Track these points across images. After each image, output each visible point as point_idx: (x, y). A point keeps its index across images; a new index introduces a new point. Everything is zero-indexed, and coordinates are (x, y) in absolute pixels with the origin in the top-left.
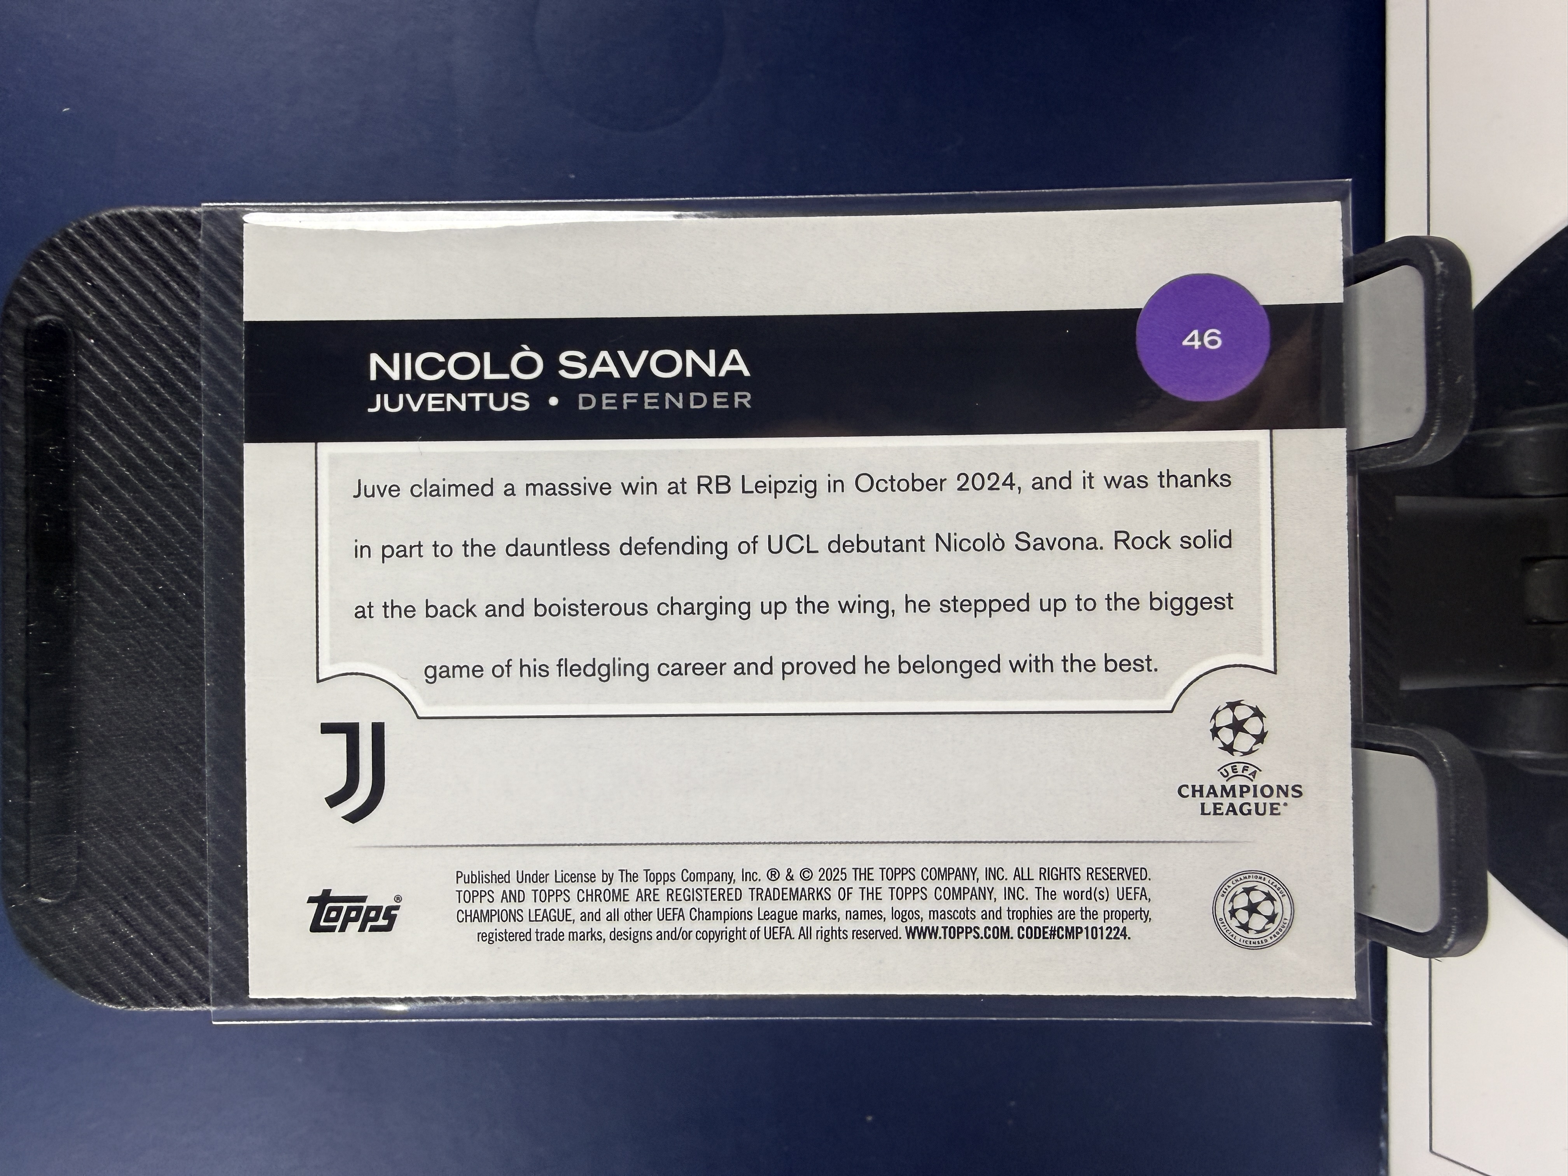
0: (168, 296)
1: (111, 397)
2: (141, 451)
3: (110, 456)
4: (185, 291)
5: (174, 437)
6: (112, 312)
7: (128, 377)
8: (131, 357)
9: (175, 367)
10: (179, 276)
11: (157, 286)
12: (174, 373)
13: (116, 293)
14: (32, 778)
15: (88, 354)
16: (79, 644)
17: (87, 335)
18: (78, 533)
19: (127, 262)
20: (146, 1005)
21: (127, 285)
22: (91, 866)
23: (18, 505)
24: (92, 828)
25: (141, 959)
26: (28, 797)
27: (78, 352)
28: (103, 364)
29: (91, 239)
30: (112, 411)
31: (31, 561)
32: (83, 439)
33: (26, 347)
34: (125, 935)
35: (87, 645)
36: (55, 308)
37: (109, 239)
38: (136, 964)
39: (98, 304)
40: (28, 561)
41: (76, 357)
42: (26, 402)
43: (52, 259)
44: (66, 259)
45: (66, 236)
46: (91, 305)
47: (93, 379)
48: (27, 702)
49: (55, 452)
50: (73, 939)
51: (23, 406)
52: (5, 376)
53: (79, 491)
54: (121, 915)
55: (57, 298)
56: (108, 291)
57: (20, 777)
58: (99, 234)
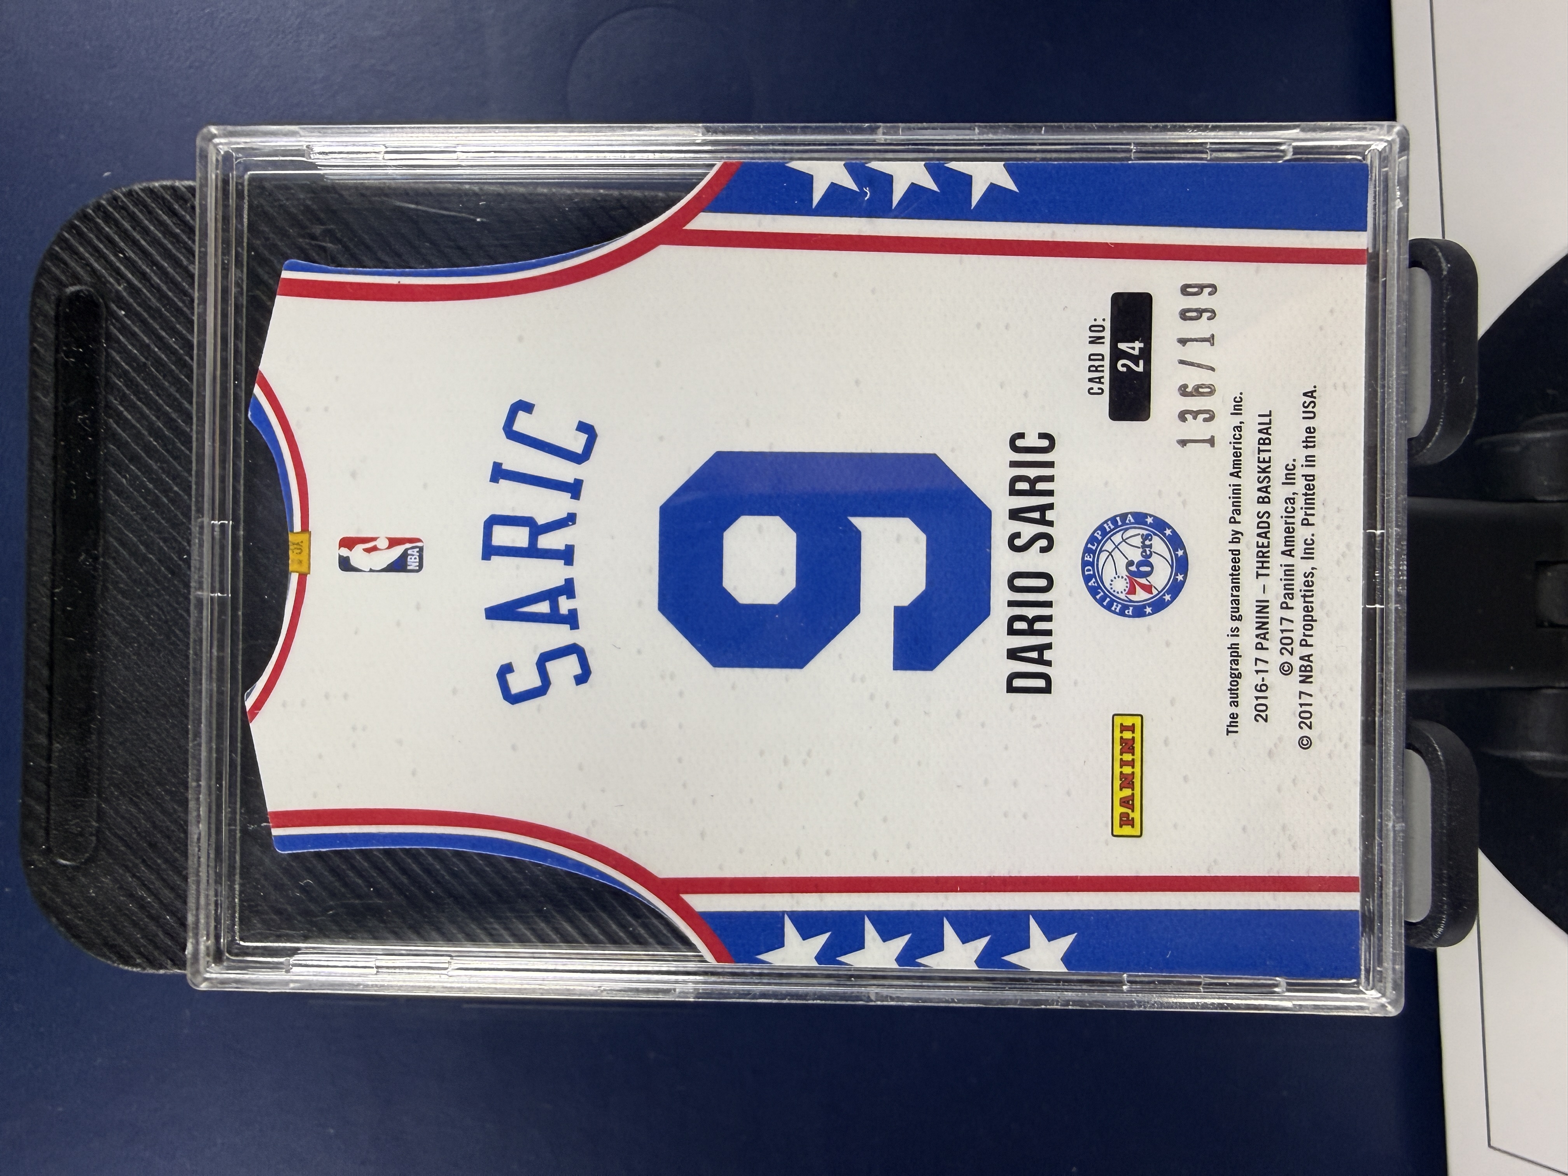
1: (141, 368)
2: (170, 422)
3: (138, 426)
6: (144, 286)
7: (157, 348)
8: (162, 328)
11: (188, 259)
14: (54, 742)
15: (118, 325)
16: (102, 609)
17: (117, 307)
18: (105, 500)
19: (160, 235)
20: (161, 967)
21: (159, 258)
22: (110, 829)
23: (45, 471)
24: (112, 793)
25: (158, 922)
26: (49, 759)
27: (109, 322)
28: (134, 334)
29: (123, 211)
30: (142, 382)
31: (58, 528)
32: (110, 408)
33: (57, 317)
34: (142, 898)
35: (112, 612)
36: (87, 278)
37: (141, 211)
38: (153, 927)
39: (130, 276)
40: (54, 527)
41: (107, 328)
42: (57, 370)
43: (85, 230)
44: (99, 230)
45: (98, 207)
46: (123, 277)
47: (123, 351)
48: (51, 666)
49: (83, 420)
50: (91, 901)
51: (53, 374)
52: (35, 345)
53: (106, 460)
54: (138, 878)
55: (89, 268)
56: (140, 262)
57: (43, 740)
58: (131, 207)
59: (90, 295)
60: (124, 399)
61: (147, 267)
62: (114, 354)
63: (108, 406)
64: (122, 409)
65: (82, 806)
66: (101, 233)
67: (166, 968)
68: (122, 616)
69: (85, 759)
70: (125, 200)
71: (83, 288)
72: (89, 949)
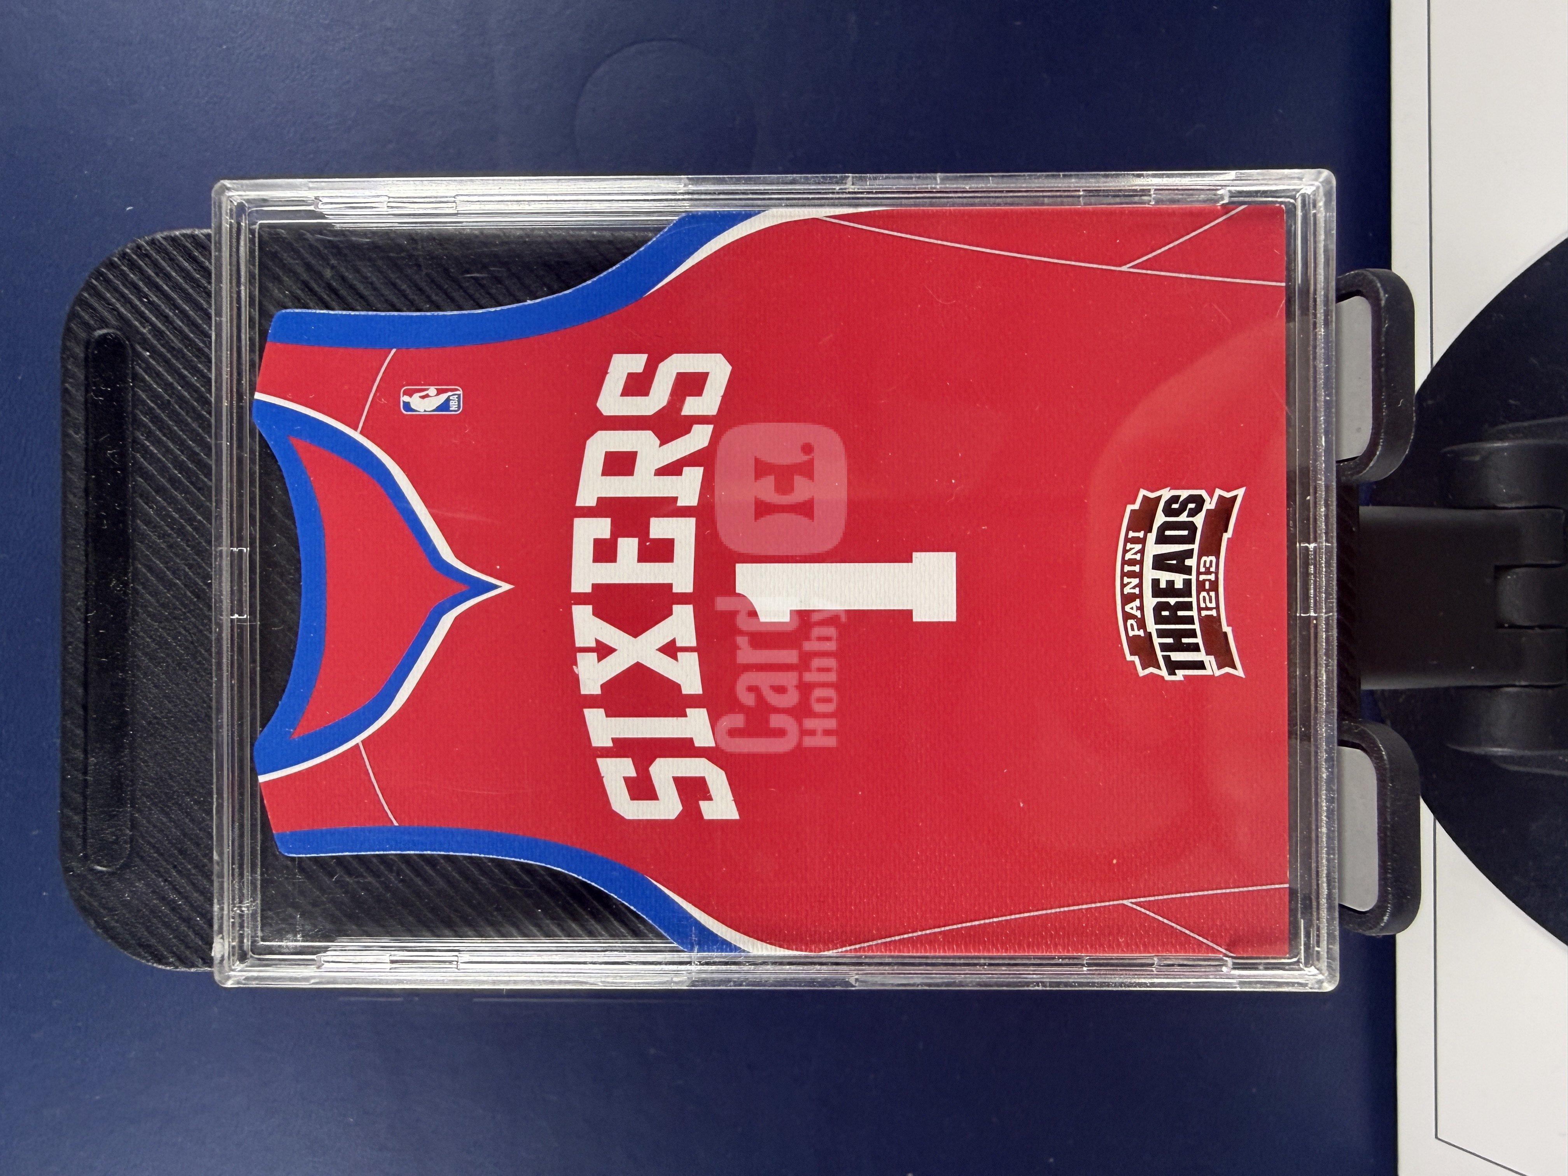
1: (165, 406)
3: (164, 459)
6: (167, 328)
7: (180, 386)
8: (185, 368)
13: (170, 309)
14: (89, 756)
15: (143, 365)
16: (133, 633)
17: (143, 348)
18: (134, 530)
19: (181, 280)
20: (193, 966)
21: (180, 302)
22: (143, 837)
23: (78, 504)
24: (144, 803)
25: (189, 923)
26: (85, 773)
27: (135, 363)
28: (158, 374)
29: (147, 259)
30: (166, 419)
31: (90, 556)
32: (139, 443)
33: (86, 358)
34: (174, 901)
35: (141, 634)
36: (114, 322)
37: (163, 259)
38: (183, 927)
39: (154, 319)
40: (87, 556)
41: (133, 368)
42: (86, 409)
43: (111, 277)
44: (124, 277)
45: (124, 256)
46: (147, 320)
47: (148, 389)
48: (86, 686)
49: (112, 455)
50: (126, 905)
51: (83, 413)
52: (67, 385)
53: (134, 492)
54: (170, 883)
55: (115, 313)
56: (163, 307)
57: (79, 754)
58: (154, 255)
59: (116, 338)
60: (149, 434)
61: (170, 311)
62: (140, 393)
63: (135, 441)
64: (148, 444)
65: (115, 815)
66: (127, 280)
67: (197, 967)
68: (151, 637)
69: (120, 771)
70: (148, 248)
71: (111, 331)
72: (126, 949)
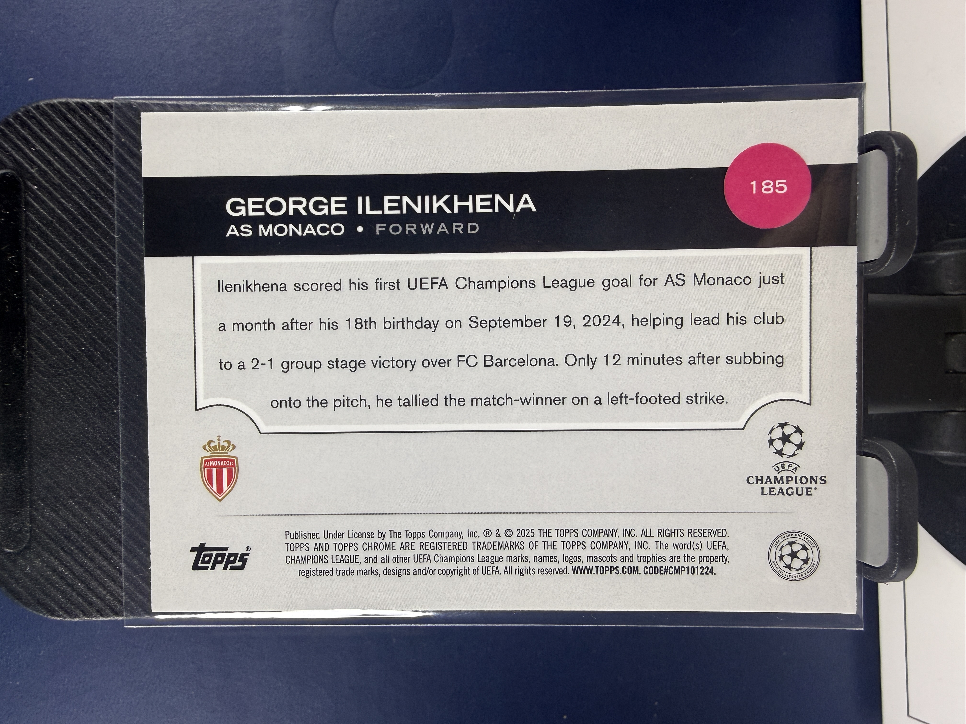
0: (85, 158)
1: (49, 224)
2: (70, 260)
3: (49, 263)
4: (97, 155)
5: (91, 250)
6: (49, 169)
7: (60, 210)
8: (62, 198)
9: (91, 205)
10: (94, 145)
11: (78, 151)
12: (90, 208)
13: (52, 156)
15: (33, 195)
16: (28, 384)
17: (32, 183)
18: (29, 313)
19: (59, 136)
20: (76, 617)
21: (58, 151)
22: (39, 528)
24: (40, 505)
25: (73, 587)
27: (27, 194)
28: (43, 202)
29: (34, 120)
30: (50, 234)
32: (30, 252)
34: (62, 572)
35: (35, 386)
36: (11, 164)
37: (45, 119)
38: (69, 590)
39: (39, 162)
41: (25, 198)
43: (8, 132)
44: (18, 133)
45: (17, 117)
46: (35, 164)
47: (36, 213)
49: (11, 259)
50: (27, 575)
53: (28, 286)
54: (59, 560)
55: (12, 158)
56: (46, 154)
58: (39, 116)
59: (13, 176)
60: (38, 245)
62: (31, 215)
63: (28, 249)
64: (37, 252)
69: (21, 483)
70: (34, 112)
71: (9, 171)
72: (28, 606)
